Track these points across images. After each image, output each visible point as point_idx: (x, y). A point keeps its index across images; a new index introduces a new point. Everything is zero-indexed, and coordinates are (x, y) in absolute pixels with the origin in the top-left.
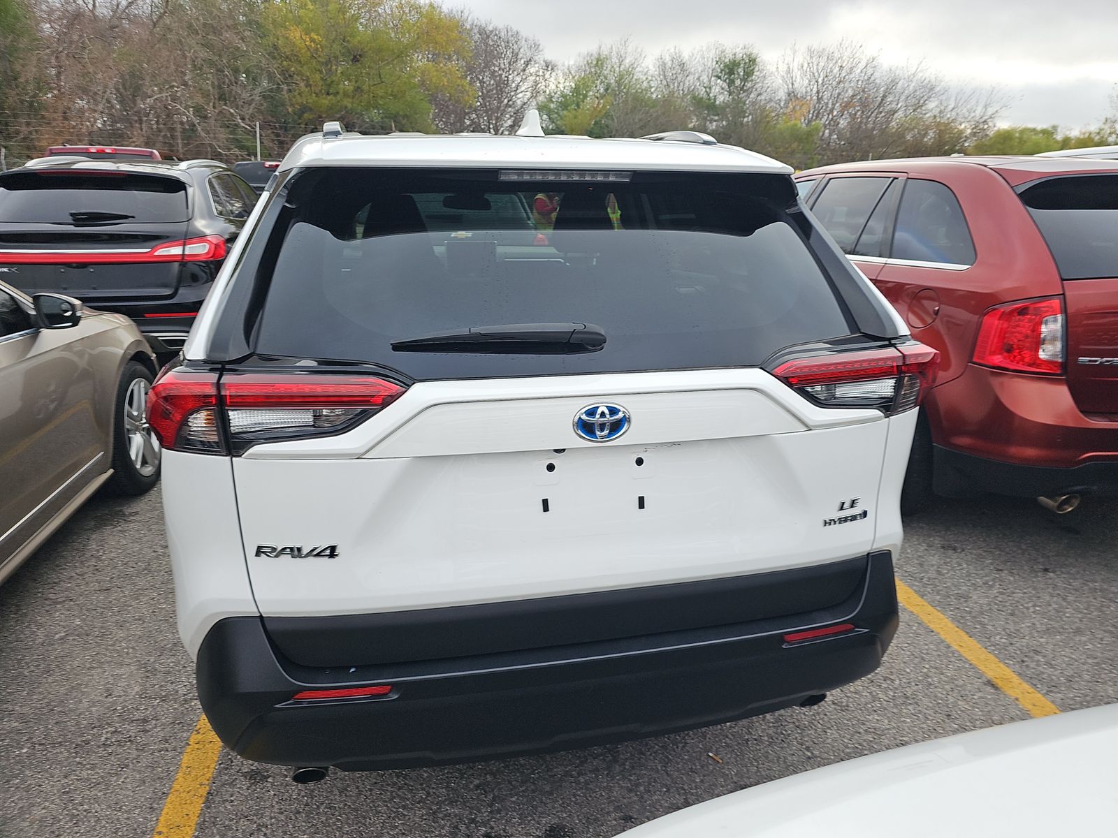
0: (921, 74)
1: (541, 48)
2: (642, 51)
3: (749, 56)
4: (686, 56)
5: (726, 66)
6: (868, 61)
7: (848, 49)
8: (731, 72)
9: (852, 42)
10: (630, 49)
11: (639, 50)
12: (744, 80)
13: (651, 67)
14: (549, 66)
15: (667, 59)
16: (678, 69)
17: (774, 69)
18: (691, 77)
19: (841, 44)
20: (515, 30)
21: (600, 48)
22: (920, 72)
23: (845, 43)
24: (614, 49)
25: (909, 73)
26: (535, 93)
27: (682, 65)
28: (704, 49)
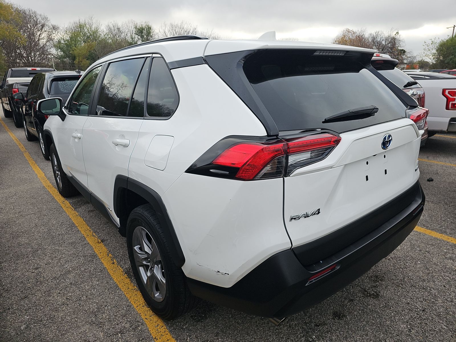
0: (213, 35)
1: (48, 19)
2: (100, 22)
3: (148, 26)
4: (120, 25)
5: (139, 29)
6: (193, 30)
7: (186, 25)
8: (142, 32)
9: (186, 22)
10: (94, 21)
11: (98, 22)
12: (147, 36)
13: (105, 30)
14: (55, 28)
15: (111, 26)
16: (116, 31)
17: (159, 32)
18: (123, 34)
19: (182, 23)
20: (33, 11)
21: (80, 20)
22: (213, 34)
23: (184, 23)
24: (86, 21)
25: (209, 35)
26: (50, 39)
27: (119, 29)
28: (127, 22)
